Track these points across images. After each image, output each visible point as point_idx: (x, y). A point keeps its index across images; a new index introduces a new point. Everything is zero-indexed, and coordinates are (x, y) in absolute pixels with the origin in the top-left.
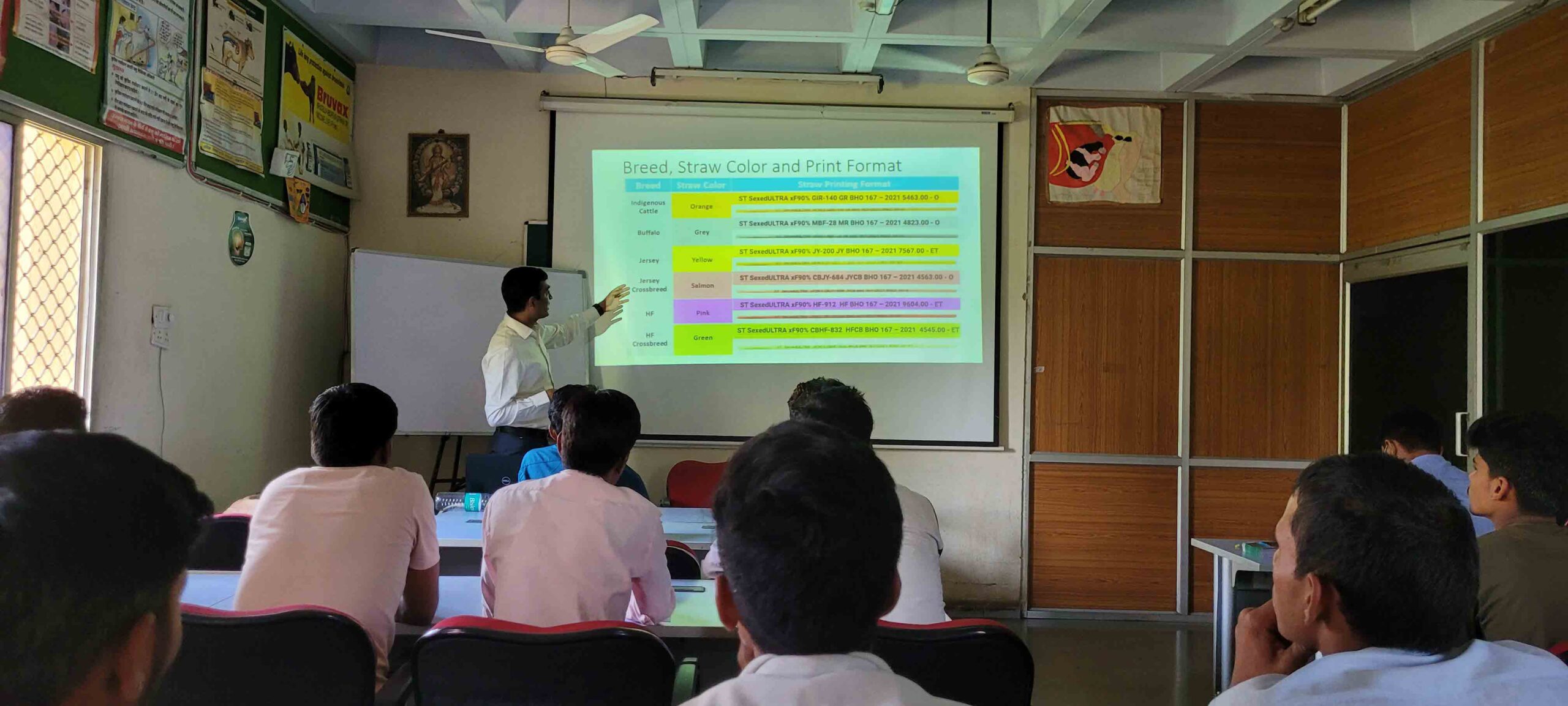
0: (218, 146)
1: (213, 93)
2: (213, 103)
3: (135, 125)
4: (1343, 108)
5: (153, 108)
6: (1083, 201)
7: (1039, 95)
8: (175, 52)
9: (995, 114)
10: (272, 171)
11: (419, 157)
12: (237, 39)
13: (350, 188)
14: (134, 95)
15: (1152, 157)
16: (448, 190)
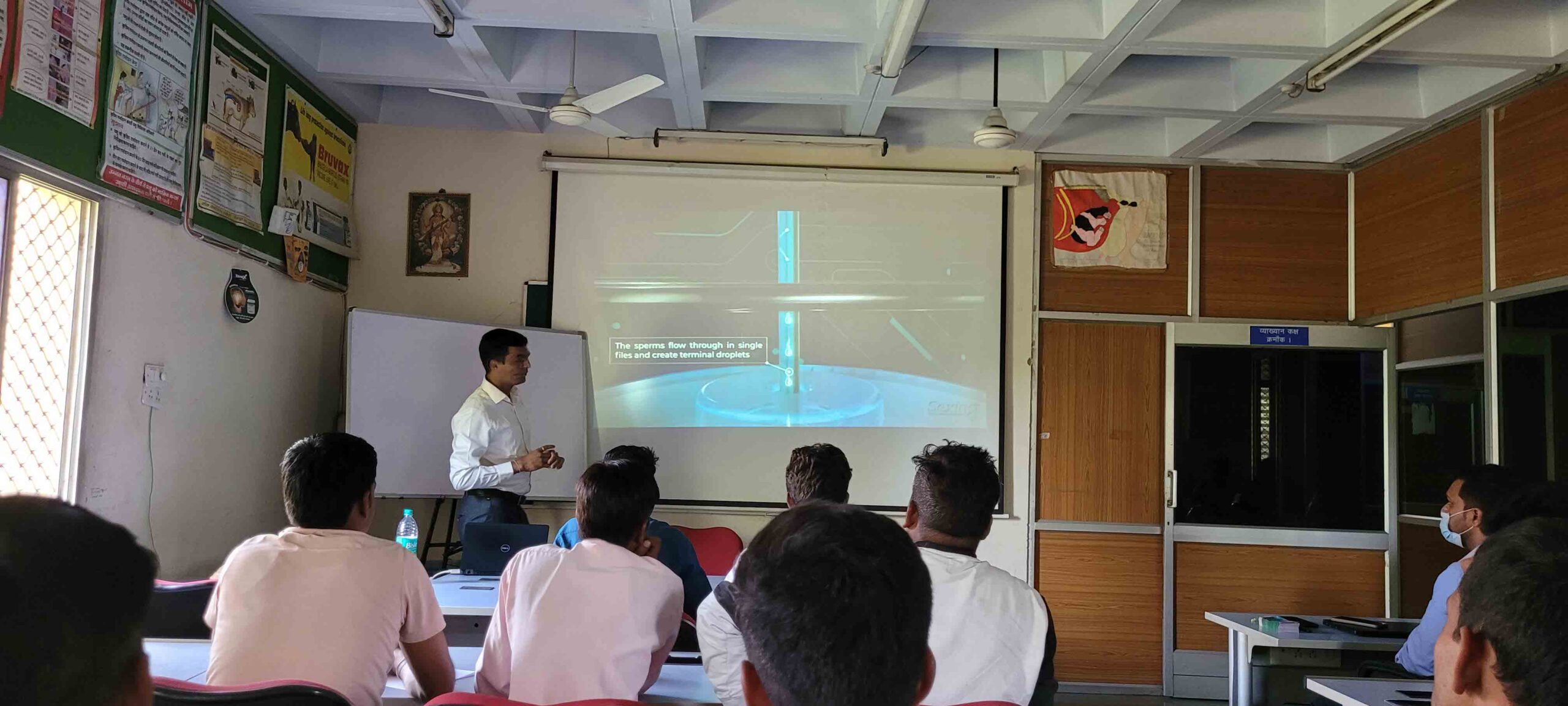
0: (217, 203)
1: (213, 150)
2: (213, 160)
3: (133, 181)
4: (1349, 175)
5: (152, 164)
6: (1090, 265)
7: (1043, 159)
8: (176, 109)
9: (1000, 178)
10: (271, 229)
11: (419, 216)
12: (240, 98)
13: (350, 247)
14: (132, 151)
15: (1158, 223)
16: (448, 249)
